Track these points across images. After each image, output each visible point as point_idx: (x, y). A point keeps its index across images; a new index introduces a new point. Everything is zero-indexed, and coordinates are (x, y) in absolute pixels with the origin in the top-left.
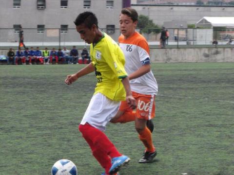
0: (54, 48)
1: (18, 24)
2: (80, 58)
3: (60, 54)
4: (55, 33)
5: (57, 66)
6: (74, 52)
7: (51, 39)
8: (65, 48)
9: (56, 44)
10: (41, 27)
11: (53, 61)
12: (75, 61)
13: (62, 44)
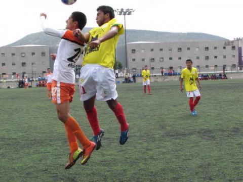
0: (212, 74)
1: (198, 65)
2: (223, 77)
3: (215, 76)
4: (213, 68)
5: (214, 80)
6: (220, 75)
7: (211, 71)
8: (217, 73)
9: (214, 72)
10: (207, 66)
11: (212, 79)
12: (221, 78)
13: (216, 72)
